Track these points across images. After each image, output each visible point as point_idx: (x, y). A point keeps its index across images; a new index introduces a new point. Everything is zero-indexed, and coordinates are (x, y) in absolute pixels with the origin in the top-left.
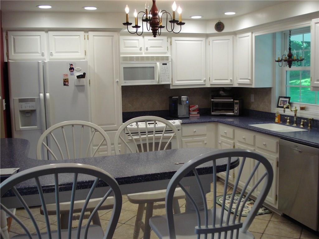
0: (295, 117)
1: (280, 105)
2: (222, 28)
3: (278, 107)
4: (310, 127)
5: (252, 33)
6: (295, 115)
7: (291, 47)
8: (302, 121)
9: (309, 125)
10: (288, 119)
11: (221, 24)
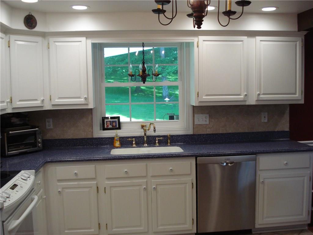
0: (145, 137)
1: (107, 126)
2: (34, 25)
3: (104, 129)
4: (170, 143)
5: (86, 38)
6: (145, 134)
7: (144, 61)
8: (157, 139)
9: (169, 141)
10: (134, 140)
11: (32, 18)
